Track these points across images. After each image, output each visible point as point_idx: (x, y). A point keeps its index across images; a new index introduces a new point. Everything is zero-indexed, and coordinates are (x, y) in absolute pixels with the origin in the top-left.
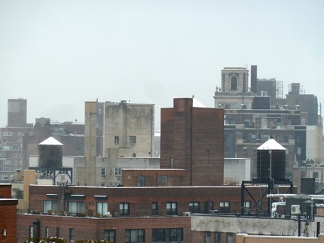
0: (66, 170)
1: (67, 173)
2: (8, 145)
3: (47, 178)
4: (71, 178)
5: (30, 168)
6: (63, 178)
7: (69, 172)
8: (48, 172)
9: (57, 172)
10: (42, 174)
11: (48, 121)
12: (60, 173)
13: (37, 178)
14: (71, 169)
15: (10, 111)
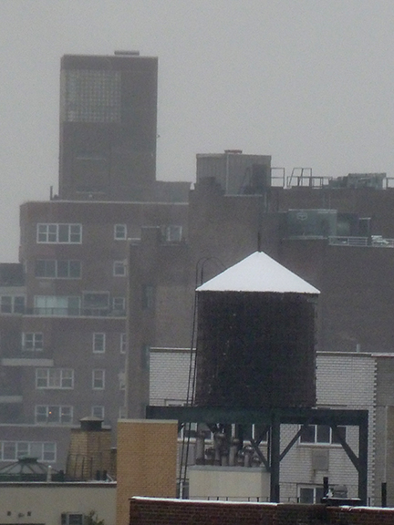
0: (335, 421)
1: (339, 438)
2: (59, 290)
3: (239, 462)
4: (361, 463)
5: (153, 412)
6: (320, 462)
7: (352, 433)
8: (242, 433)
9: (288, 431)
10: (210, 441)
11: (259, 169)
12: (306, 435)
13: (185, 464)
14: (360, 418)
15: (72, 117)
